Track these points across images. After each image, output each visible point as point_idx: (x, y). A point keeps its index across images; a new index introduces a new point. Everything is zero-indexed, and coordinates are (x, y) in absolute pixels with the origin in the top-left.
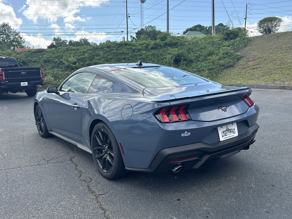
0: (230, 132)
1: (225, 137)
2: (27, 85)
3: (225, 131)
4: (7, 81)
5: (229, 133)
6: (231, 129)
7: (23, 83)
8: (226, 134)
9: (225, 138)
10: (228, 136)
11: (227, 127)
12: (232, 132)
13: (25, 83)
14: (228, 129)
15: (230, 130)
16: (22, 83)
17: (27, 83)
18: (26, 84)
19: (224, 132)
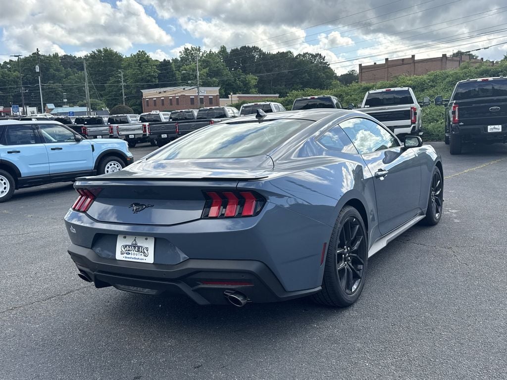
0: (138, 251)
1: (125, 255)
2: (500, 130)
3: (129, 246)
4: (461, 124)
5: (134, 252)
6: (142, 247)
7: (493, 127)
8: (129, 251)
9: (126, 257)
10: (133, 256)
11: (135, 240)
12: (142, 252)
13: (496, 126)
14: (136, 244)
15: (139, 247)
16: (489, 127)
17: (500, 127)
18: (498, 129)
19: (126, 246)
